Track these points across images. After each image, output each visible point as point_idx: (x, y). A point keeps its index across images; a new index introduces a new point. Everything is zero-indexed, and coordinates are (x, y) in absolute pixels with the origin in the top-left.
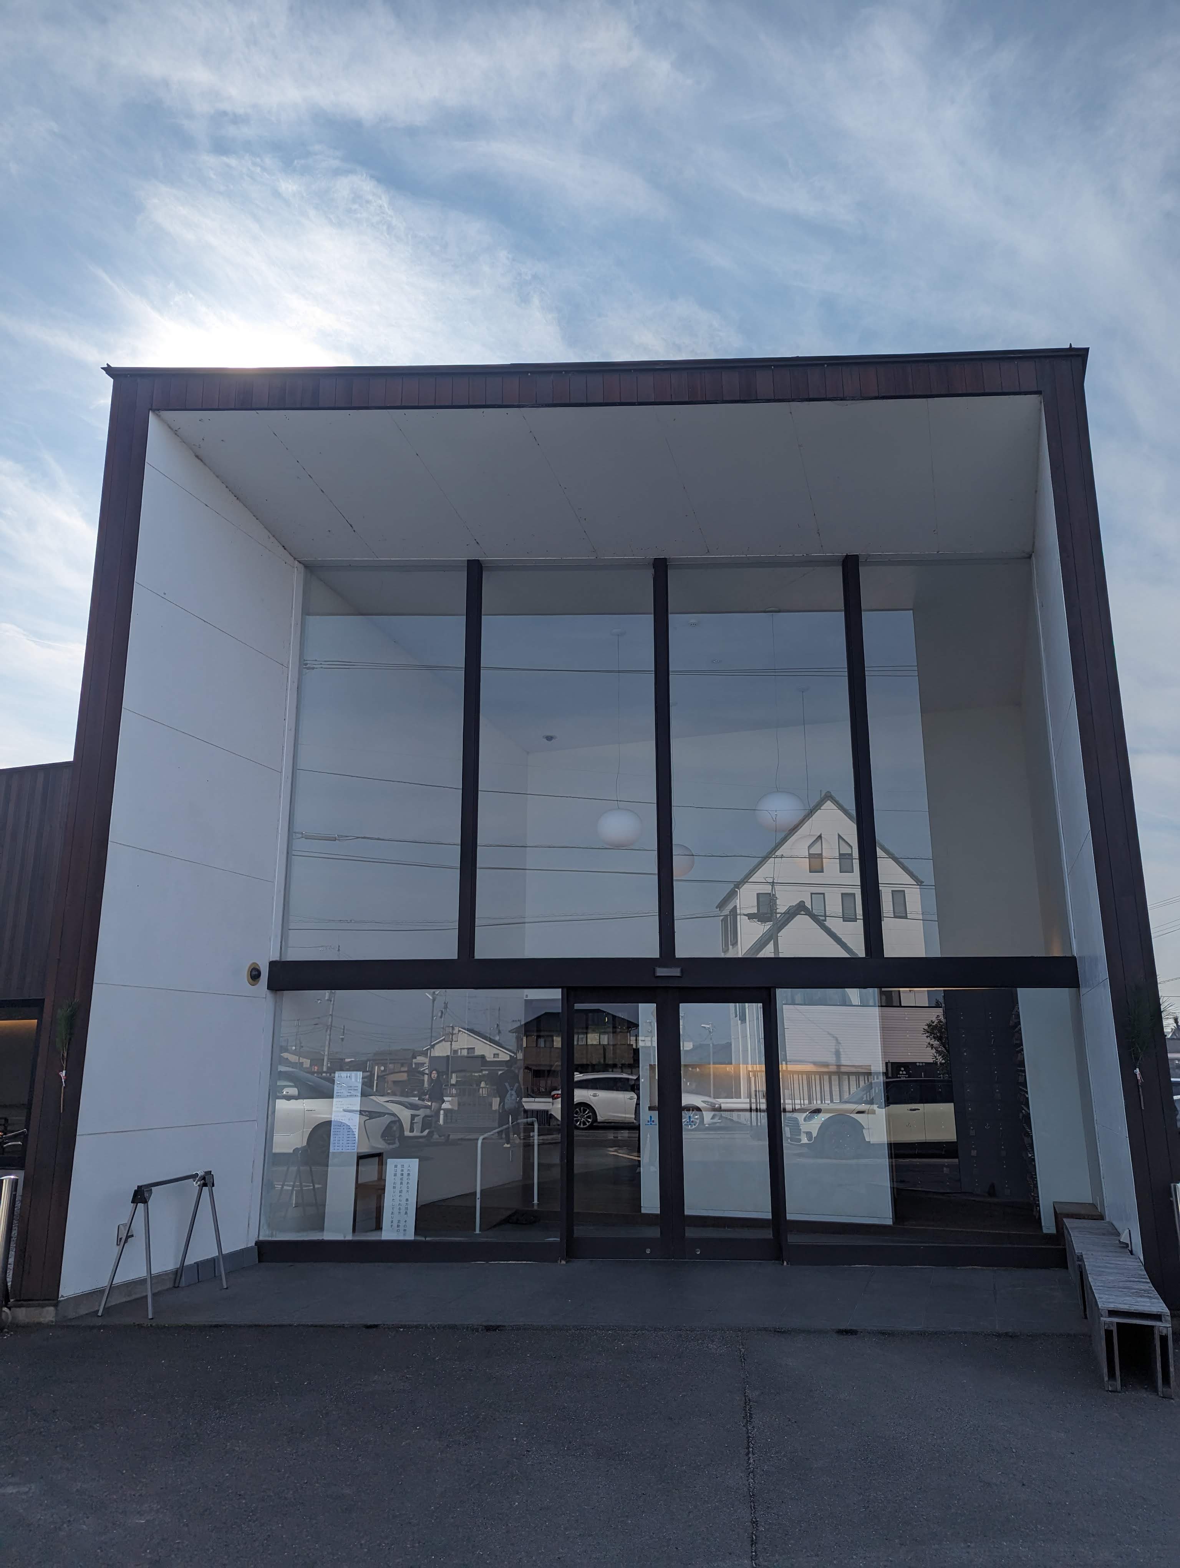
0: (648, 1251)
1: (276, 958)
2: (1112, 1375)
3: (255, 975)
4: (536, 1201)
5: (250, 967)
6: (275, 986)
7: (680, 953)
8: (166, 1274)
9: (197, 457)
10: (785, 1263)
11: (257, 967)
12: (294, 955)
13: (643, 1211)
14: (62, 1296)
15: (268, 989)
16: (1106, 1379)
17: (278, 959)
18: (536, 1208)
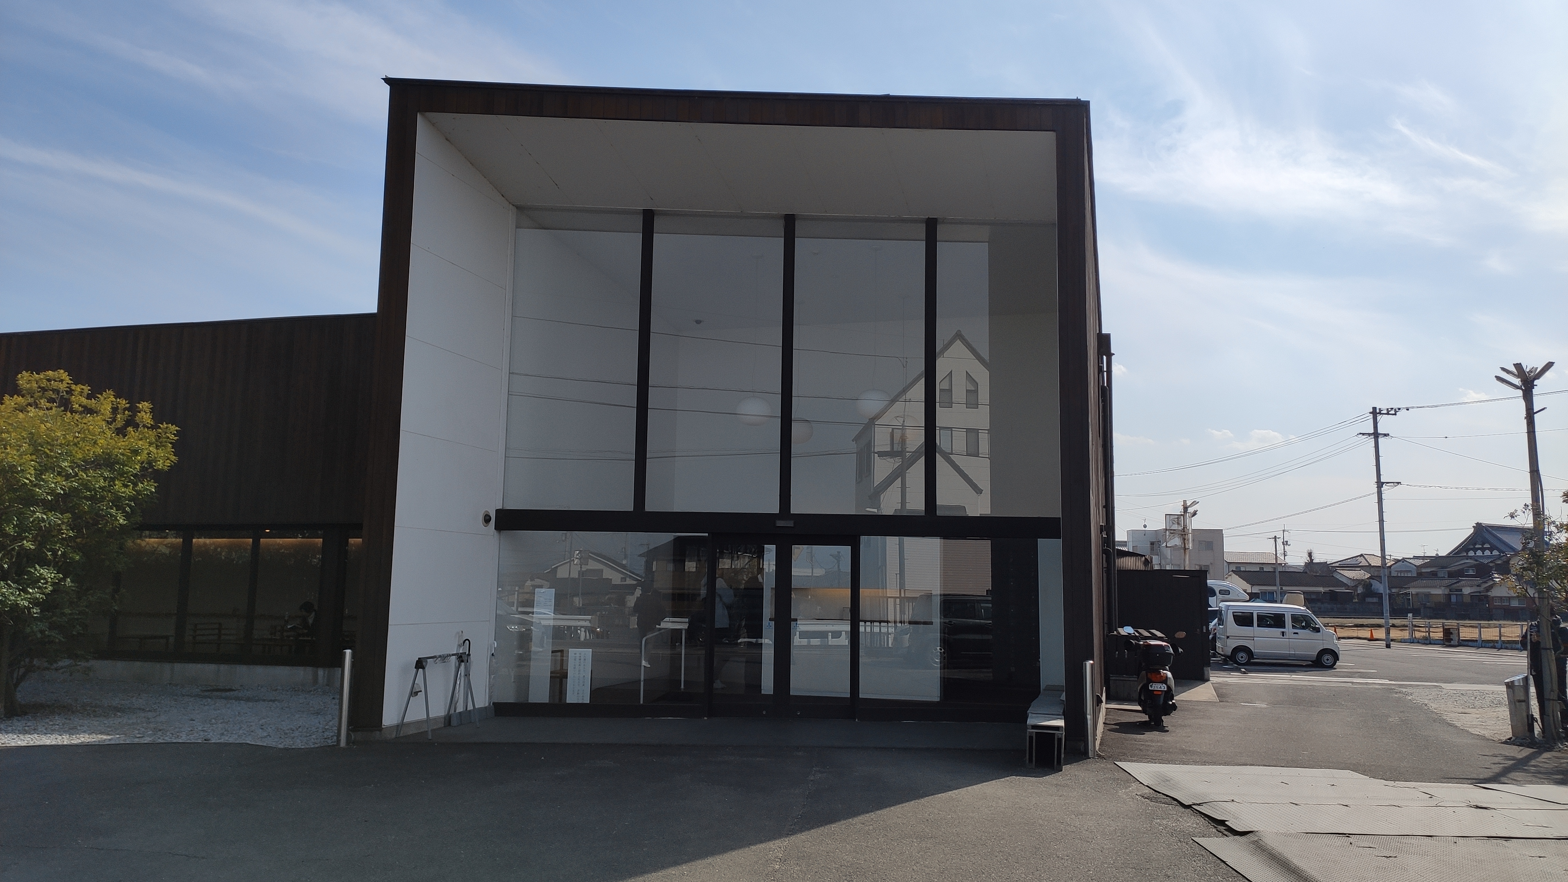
0: (764, 713)
1: (501, 507)
2: (1031, 760)
3: (487, 519)
4: (682, 687)
5: (484, 514)
6: (499, 527)
7: (794, 510)
8: (439, 718)
9: (447, 139)
10: (857, 720)
11: (488, 514)
12: (511, 506)
13: (763, 692)
14: (384, 725)
15: (495, 529)
16: (1028, 762)
17: (501, 508)
18: (682, 690)
